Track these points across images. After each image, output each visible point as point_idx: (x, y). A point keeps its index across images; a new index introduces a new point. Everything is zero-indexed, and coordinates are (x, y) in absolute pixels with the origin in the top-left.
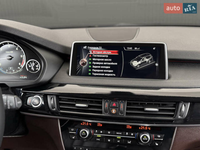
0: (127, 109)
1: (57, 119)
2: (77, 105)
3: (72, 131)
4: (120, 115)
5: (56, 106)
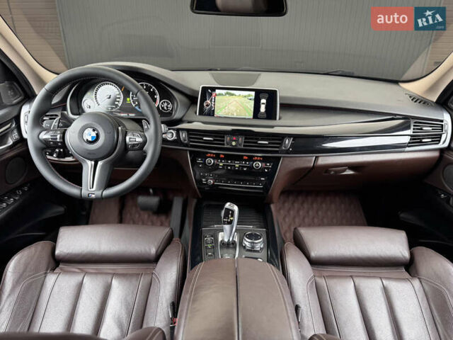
0: (245, 142)
1: (187, 150)
2: (204, 138)
3: (199, 161)
4: (239, 147)
5: (187, 139)
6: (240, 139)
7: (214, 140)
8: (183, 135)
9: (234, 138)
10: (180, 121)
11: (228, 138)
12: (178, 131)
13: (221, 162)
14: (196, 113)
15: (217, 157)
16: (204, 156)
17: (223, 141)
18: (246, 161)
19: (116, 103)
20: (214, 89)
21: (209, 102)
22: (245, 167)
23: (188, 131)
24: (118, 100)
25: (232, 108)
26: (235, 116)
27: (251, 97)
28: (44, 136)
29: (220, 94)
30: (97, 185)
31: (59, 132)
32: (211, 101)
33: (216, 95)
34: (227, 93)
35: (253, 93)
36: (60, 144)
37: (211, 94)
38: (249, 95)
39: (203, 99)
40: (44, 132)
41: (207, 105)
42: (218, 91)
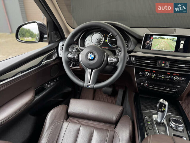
0: (170, 65)
1: (134, 67)
2: (145, 61)
3: (140, 73)
4: (166, 67)
5: (135, 61)
6: (167, 63)
7: (151, 62)
8: (133, 59)
9: (163, 62)
10: (132, 51)
11: (160, 62)
12: (130, 56)
13: (153, 75)
14: (140, 48)
15: (151, 72)
16: (143, 71)
17: (157, 63)
18: (169, 75)
19: (100, 42)
20: (152, 35)
21: (148, 42)
22: (168, 79)
23: (136, 57)
24: (101, 41)
25: (162, 46)
26: (164, 49)
27: (174, 40)
28: (70, 56)
29: (155, 38)
30: (92, 82)
31: (76, 54)
32: (150, 41)
33: (153, 38)
34: (160, 37)
35: (176, 38)
36: (76, 60)
37: (150, 38)
38: (173, 39)
39: (146, 40)
40: (69, 54)
41: (147, 44)
42: (154, 36)
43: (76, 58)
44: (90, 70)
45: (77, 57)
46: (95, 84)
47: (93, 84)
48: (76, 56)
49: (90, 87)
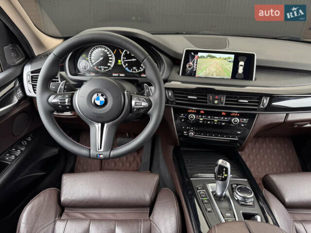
0: (226, 100)
2: (189, 97)
3: (182, 116)
4: (221, 105)
5: (173, 97)
6: (222, 98)
7: (198, 98)
8: (169, 94)
9: (217, 97)
10: (166, 81)
11: (211, 97)
13: (202, 117)
14: (179, 73)
15: (198, 113)
17: (206, 99)
18: (224, 116)
19: (109, 64)
20: (196, 52)
21: (191, 63)
22: (223, 122)
23: (174, 90)
24: (110, 61)
25: (213, 69)
26: (215, 76)
27: (230, 60)
28: (53, 100)
29: (202, 57)
30: (105, 146)
31: (67, 96)
32: (193, 63)
33: (198, 57)
34: (209, 56)
35: (233, 56)
36: (68, 107)
37: (194, 57)
38: (229, 58)
39: (187, 61)
41: (190, 67)
42: (200, 54)
43: (66, 104)
44: (100, 124)
45: (68, 102)
46: (112, 149)
47: (107, 151)
48: (67, 100)
49: (102, 156)
